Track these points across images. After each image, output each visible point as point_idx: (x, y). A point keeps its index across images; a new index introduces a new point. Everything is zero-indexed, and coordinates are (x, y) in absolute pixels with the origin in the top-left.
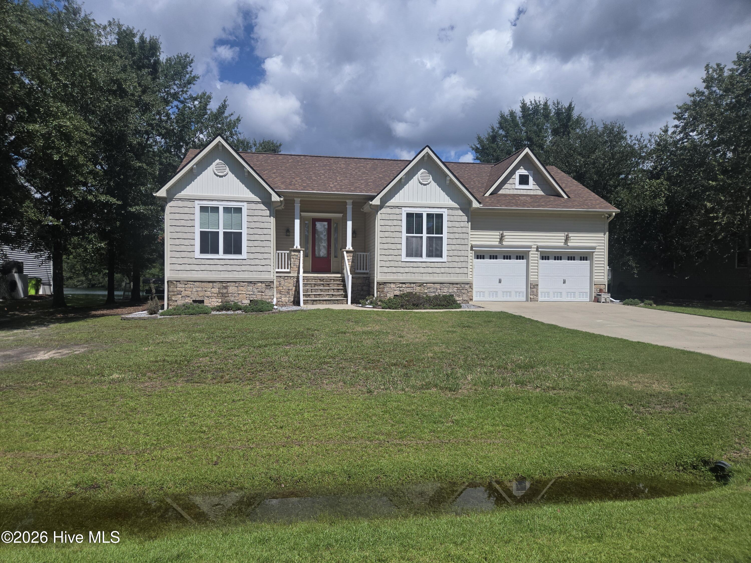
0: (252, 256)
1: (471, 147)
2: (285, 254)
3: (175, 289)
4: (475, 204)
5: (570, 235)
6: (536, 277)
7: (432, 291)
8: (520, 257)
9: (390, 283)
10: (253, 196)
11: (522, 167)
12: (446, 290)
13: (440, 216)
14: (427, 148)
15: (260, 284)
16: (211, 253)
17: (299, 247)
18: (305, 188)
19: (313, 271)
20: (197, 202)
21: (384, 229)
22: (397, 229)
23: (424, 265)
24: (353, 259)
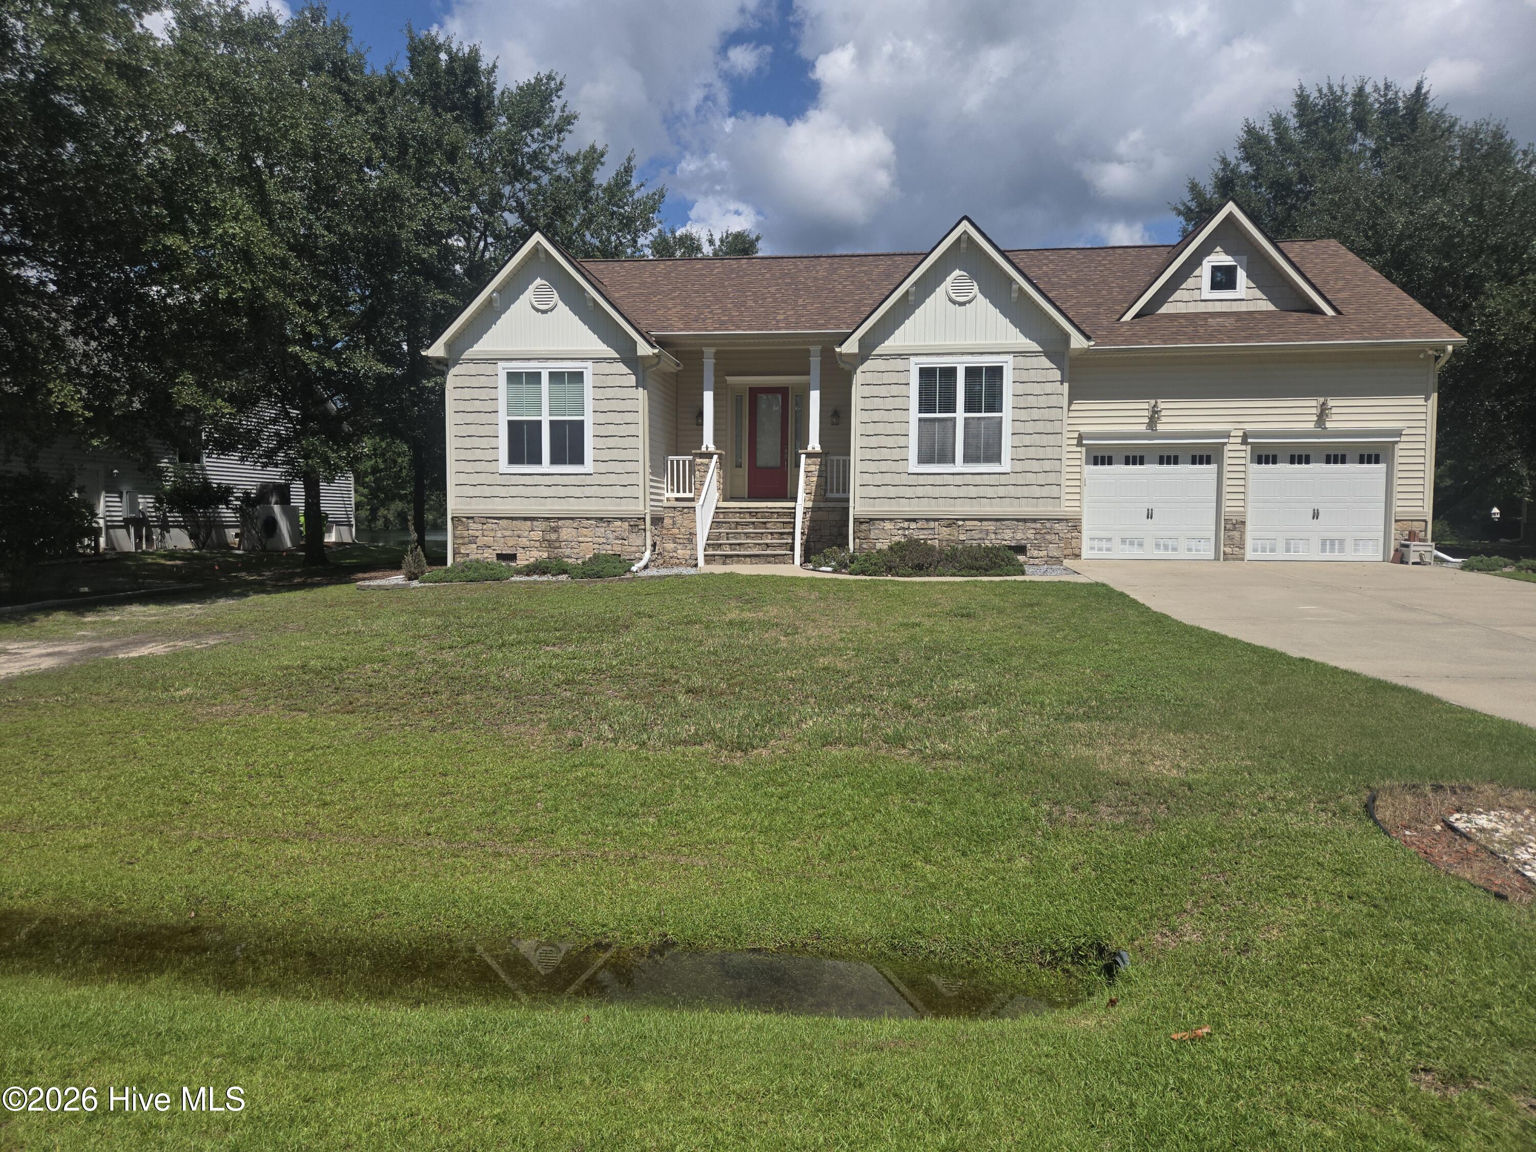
0: (603, 467)
2: (684, 462)
3: (466, 533)
4: (1078, 342)
5: (1331, 403)
6: (1241, 503)
7: (977, 537)
8: (1201, 457)
9: (883, 520)
10: (605, 347)
11: (1218, 249)
12: (1008, 534)
13: (996, 372)
14: (965, 222)
15: (619, 523)
17: (712, 448)
18: (722, 325)
20: (501, 364)
21: (869, 404)
22: (898, 403)
23: (958, 480)
24: (820, 471)
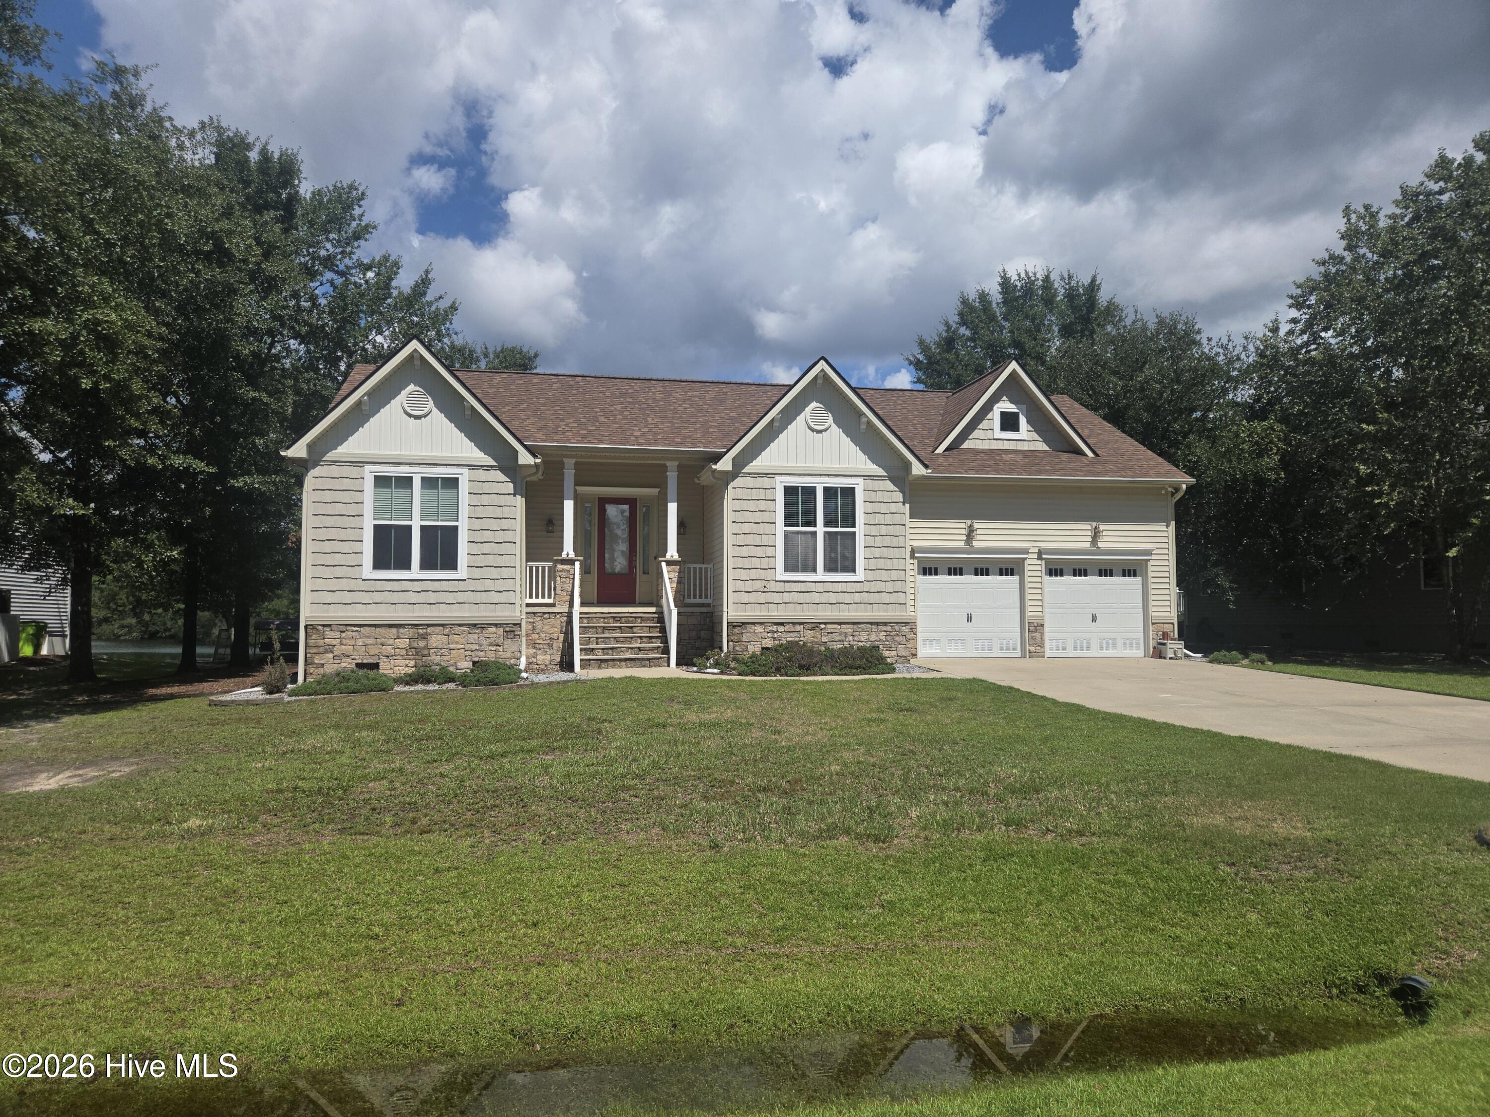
0: (477, 573)
1: (907, 359)
2: (543, 568)
3: (321, 642)
4: (918, 469)
5: (1102, 527)
6: (1040, 609)
7: (837, 639)
8: (1007, 570)
9: (754, 624)
10: (482, 455)
11: (1004, 398)
12: (863, 637)
13: (849, 493)
14: (822, 362)
15: (494, 629)
16: (396, 568)
17: (572, 555)
18: (584, 439)
19: (601, 602)
20: (368, 468)
21: (740, 517)
22: (766, 517)
23: (820, 588)
24: (679, 577)
